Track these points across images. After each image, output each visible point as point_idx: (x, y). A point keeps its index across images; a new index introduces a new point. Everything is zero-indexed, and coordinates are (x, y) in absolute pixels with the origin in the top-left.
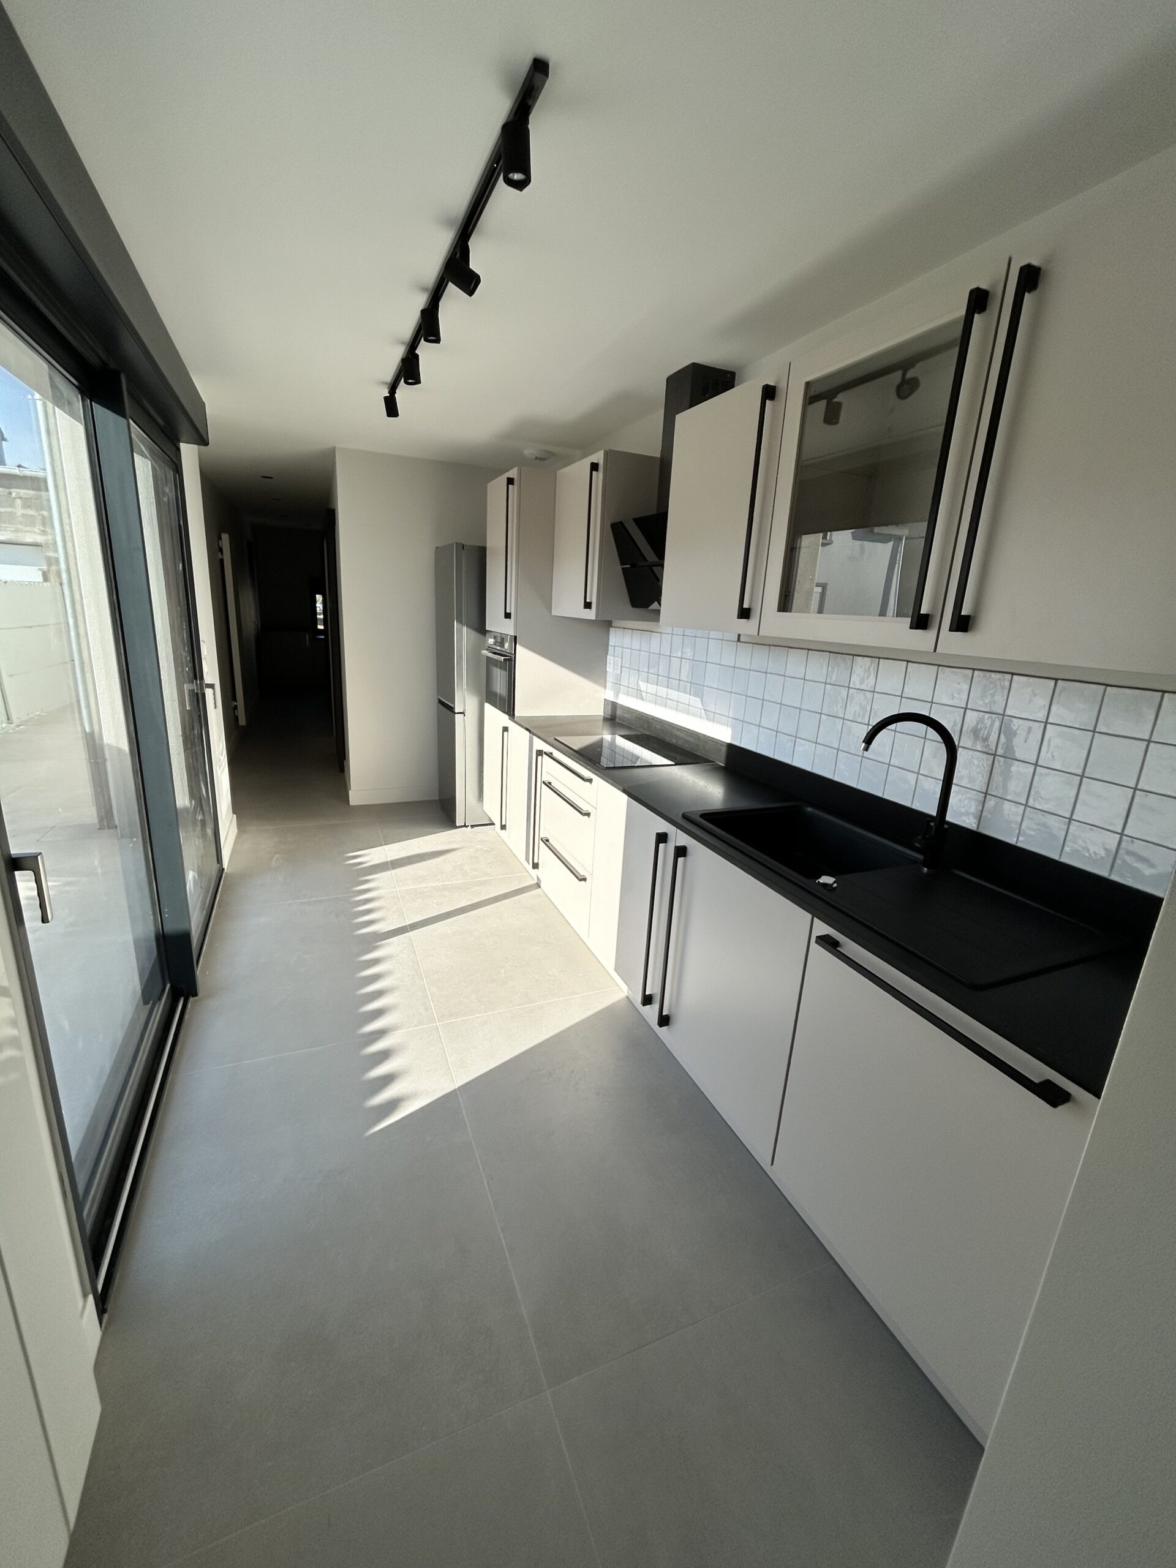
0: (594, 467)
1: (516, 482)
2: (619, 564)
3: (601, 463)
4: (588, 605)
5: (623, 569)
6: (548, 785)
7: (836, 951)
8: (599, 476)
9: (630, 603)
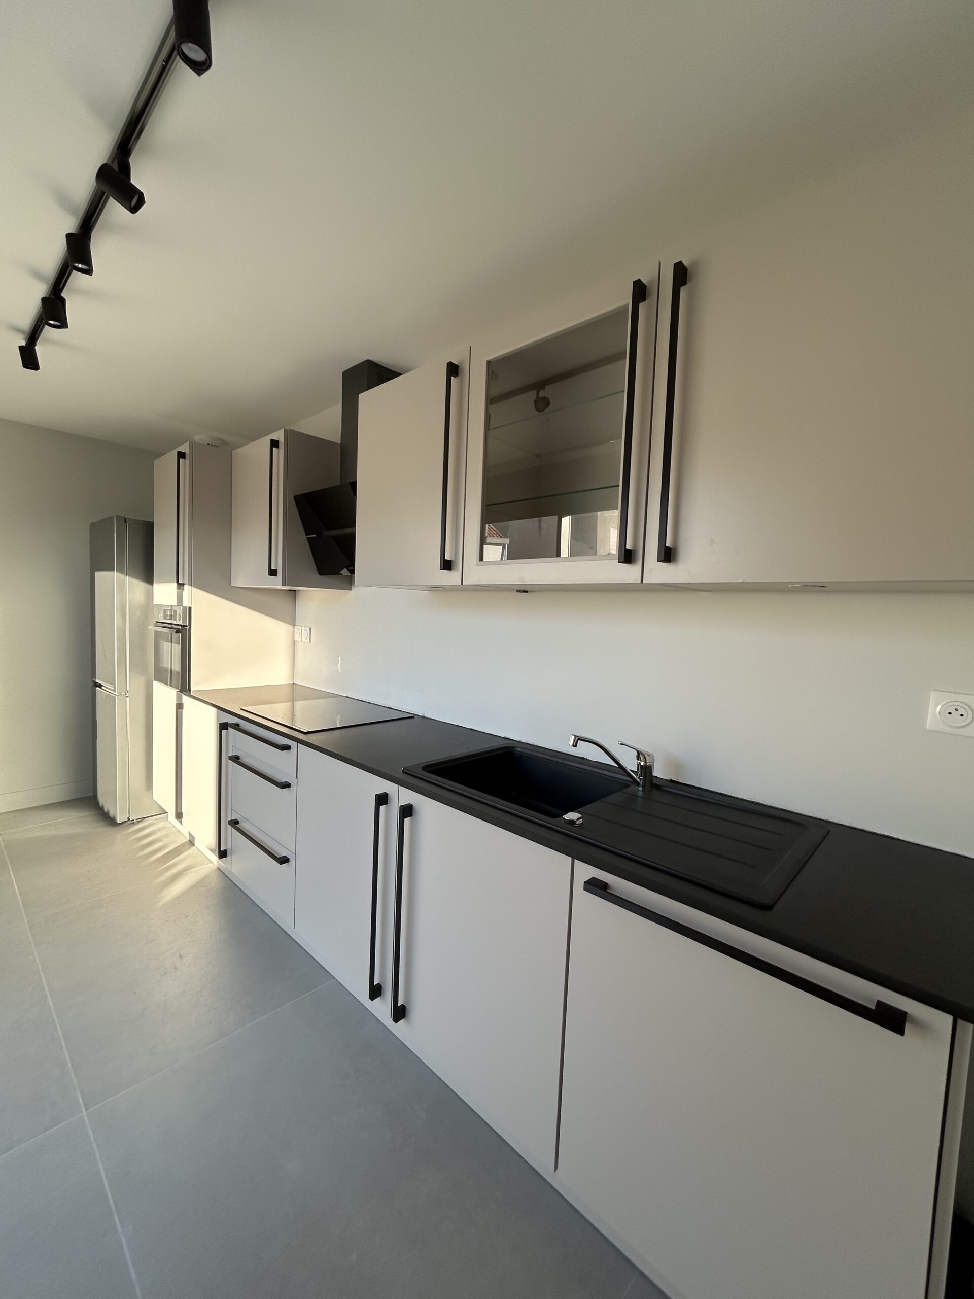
0: (274, 444)
1: (187, 456)
2: (305, 534)
3: (281, 439)
4: (273, 573)
5: (308, 539)
6: (236, 759)
7: (606, 893)
8: (279, 453)
9: (317, 572)
